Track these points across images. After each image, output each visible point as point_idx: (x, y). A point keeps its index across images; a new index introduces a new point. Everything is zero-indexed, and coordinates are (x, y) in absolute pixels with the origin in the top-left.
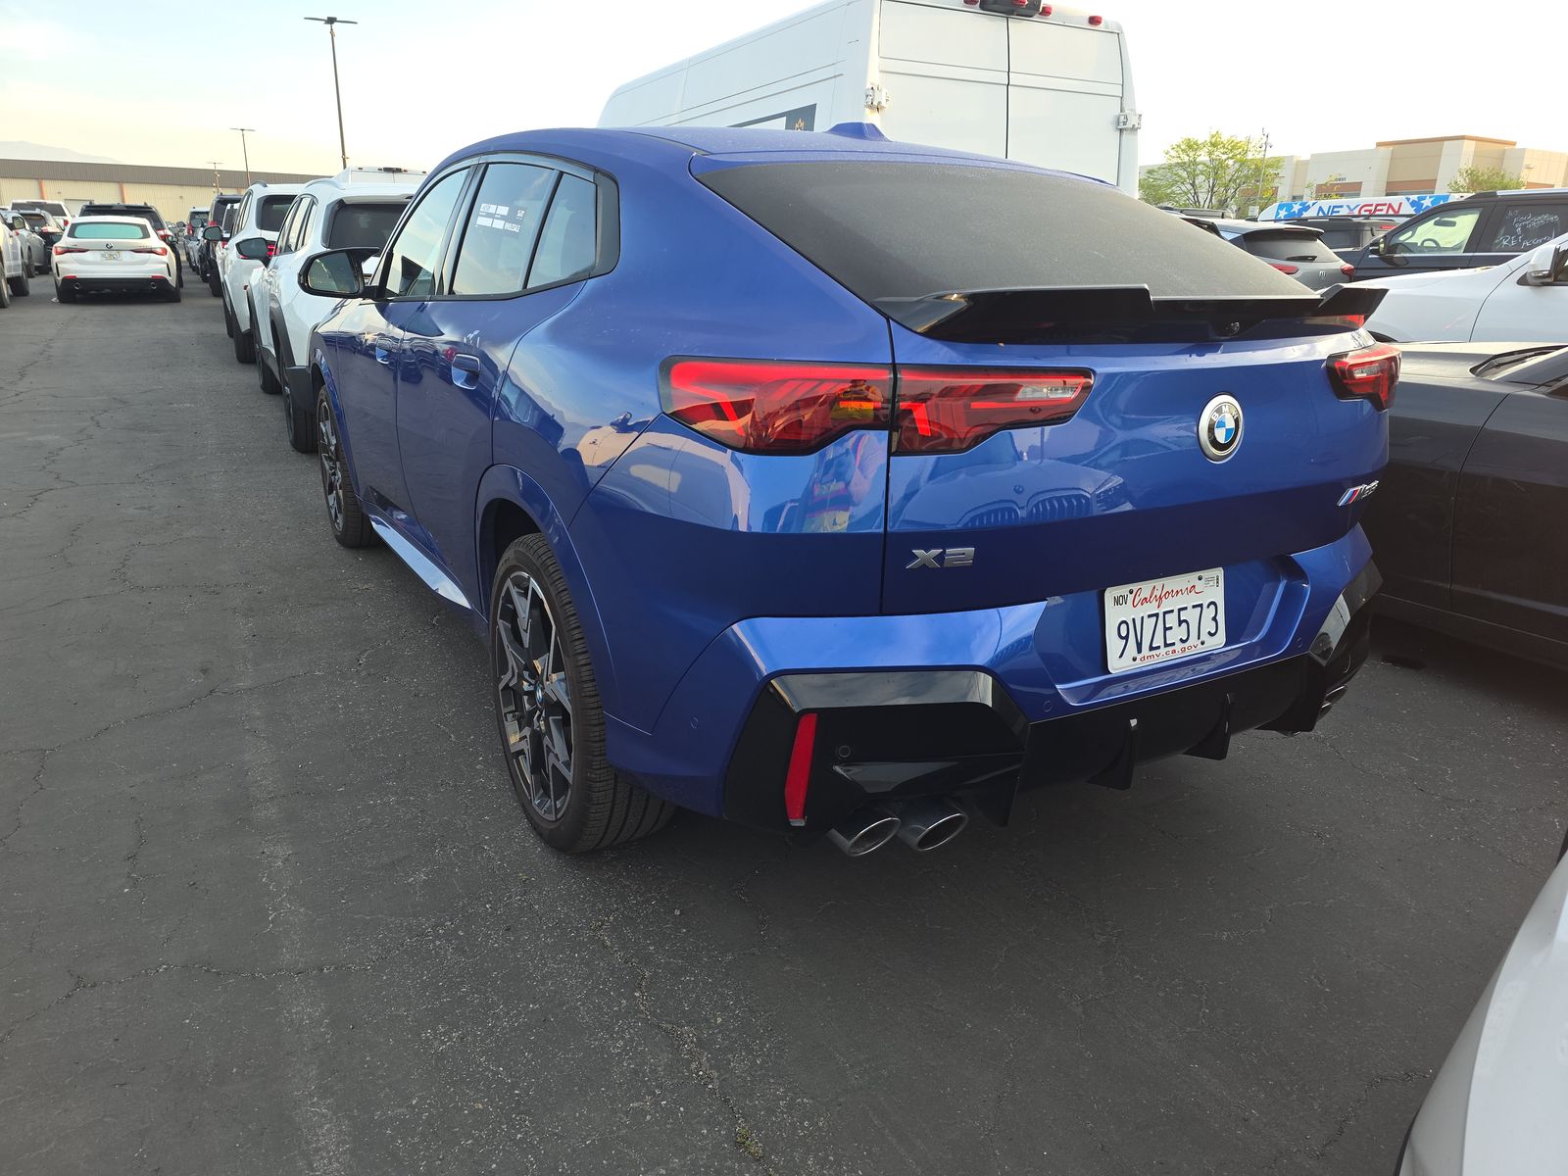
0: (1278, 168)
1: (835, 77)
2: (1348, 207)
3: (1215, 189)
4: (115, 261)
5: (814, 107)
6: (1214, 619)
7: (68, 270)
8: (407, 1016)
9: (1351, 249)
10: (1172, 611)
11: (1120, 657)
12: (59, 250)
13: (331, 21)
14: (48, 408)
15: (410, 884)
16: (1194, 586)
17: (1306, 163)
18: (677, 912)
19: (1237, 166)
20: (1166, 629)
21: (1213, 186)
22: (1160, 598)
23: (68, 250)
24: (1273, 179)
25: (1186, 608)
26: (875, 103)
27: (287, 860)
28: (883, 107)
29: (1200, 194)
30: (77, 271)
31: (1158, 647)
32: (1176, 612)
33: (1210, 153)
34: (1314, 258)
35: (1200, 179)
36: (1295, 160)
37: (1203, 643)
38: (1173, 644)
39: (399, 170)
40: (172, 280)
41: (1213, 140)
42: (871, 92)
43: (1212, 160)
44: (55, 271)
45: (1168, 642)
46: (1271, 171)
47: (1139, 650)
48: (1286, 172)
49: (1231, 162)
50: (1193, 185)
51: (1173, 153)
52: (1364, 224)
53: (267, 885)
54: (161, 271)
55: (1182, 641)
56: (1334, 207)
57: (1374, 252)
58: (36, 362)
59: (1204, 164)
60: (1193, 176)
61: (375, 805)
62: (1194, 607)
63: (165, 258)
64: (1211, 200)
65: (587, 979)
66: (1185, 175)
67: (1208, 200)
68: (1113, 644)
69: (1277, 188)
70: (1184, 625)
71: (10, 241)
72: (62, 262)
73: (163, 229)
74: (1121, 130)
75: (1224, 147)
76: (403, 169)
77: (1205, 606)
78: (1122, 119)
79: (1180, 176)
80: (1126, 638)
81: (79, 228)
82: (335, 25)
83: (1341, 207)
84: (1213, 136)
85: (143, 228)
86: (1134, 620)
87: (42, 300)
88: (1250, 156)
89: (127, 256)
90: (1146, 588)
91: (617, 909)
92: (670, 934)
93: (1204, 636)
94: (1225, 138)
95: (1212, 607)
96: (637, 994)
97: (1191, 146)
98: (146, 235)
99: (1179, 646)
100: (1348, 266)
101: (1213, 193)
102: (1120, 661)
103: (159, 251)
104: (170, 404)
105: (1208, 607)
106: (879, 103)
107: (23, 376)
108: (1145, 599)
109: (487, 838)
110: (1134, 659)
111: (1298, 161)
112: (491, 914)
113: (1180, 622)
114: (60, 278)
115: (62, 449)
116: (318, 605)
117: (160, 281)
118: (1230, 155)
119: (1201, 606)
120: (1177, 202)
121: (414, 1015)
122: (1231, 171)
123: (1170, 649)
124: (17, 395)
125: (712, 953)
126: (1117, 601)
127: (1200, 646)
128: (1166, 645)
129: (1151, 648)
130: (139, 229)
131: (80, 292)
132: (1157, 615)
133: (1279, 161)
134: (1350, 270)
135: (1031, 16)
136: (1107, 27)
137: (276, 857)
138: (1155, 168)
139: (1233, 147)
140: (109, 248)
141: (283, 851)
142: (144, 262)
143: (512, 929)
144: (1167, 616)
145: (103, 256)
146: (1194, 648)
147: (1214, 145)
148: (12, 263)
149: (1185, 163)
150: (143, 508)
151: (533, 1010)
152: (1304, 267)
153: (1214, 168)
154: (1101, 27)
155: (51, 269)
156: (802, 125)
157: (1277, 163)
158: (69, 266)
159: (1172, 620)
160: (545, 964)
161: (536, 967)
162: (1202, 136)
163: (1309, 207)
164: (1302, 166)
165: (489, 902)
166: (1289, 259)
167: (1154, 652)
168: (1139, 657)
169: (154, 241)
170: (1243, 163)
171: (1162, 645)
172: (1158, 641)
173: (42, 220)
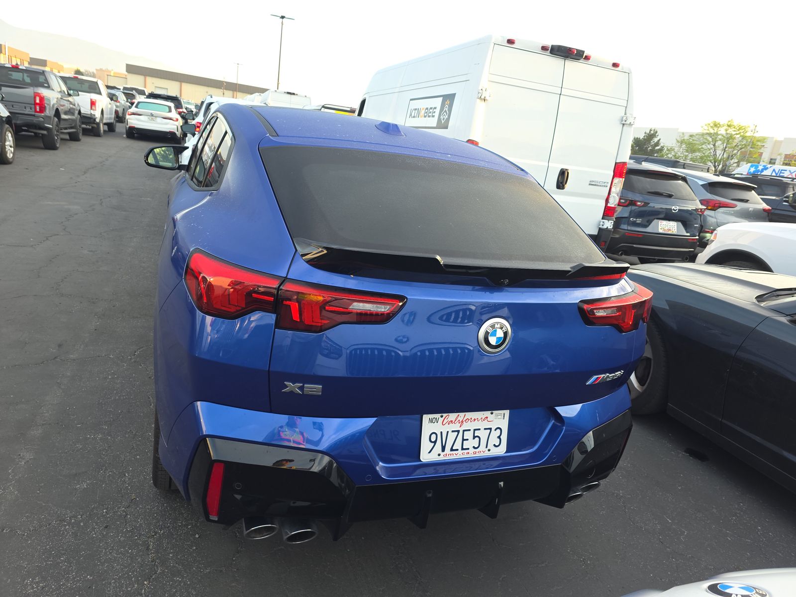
0: (763, 142)
1: (466, 81)
2: (790, 171)
3: (726, 149)
4: (153, 122)
5: (455, 94)
6: (499, 437)
7: (132, 123)
8: (26, 568)
9: (774, 198)
10: (470, 430)
11: (430, 452)
12: (130, 113)
13: (283, 17)
14: (85, 192)
15: (76, 489)
16: (487, 418)
17: (781, 142)
18: (197, 536)
19: (740, 139)
20: (463, 440)
21: (726, 148)
22: (462, 422)
23: (133, 114)
24: (761, 148)
25: (479, 429)
26: (483, 97)
27: (28, 461)
28: (487, 100)
29: (717, 151)
30: (135, 124)
31: (457, 450)
32: (472, 431)
33: (726, 130)
34: (747, 201)
35: (718, 143)
36: (775, 139)
37: (489, 450)
38: (468, 449)
39: (294, 94)
40: (179, 134)
41: (729, 124)
42: (481, 91)
43: (727, 134)
44: (126, 122)
45: (464, 447)
46: (759, 144)
47: (443, 449)
48: (769, 145)
49: (738, 136)
50: (714, 145)
51: (706, 128)
52: (789, 184)
53: (10, 474)
54: (173, 129)
55: (474, 447)
56: (782, 170)
57: (785, 201)
58: (96, 167)
59: (723, 135)
60: (715, 141)
61: (89, 438)
62: (485, 429)
63: (176, 123)
64: (723, 154)
65: (126, 567)
66: (710, 139)
67: (722, 154)
68: (425, 445)
69: (762, 153)
70: (477, 439)
71: (110, 106)
72: (130, 119)
73: (182, 108)
74: (623, 124)
75: (734, 128)
76: (296, 93)
77: (493, 430)
78: (624, 118)
79: (708, 140)
80: (435, 442)
81: (140, 104)
82: (284, 19)
83: (786, 170)
84: (729, 121)
85: (170, 108)
86: (441, 433)
87: (120, 135)
88: (747, 134)
89: (159, 120)
90: (452, 416)
91: (169, 527)
92: (186, 549)
93: (490, 446)
94: (735, 123)
95: (498, 431)
96: (145, 583)
97: (716, 125)
98: (170, 111)
99: (472, 450)
100: (768, 207)
101: (725, 151)
102: (428, 454)
103: (175, 119)
104: (141, 197)
105: (495, 430)
106: (485, 97)
107: (85, 173)
108: (452, 421)
109: (131, 469)
110: (439, 455)
111: (776, 140)
112: (104, 516)
113: (474, 437)
114: (128, 126)
115: (77, 214)
116: (137, 317)
117: (172, 134)
118: (738, 132)
119: (490, 429)
120: (703, 153)
121: (29, 568)
122: (736, 141)
123: (466, 451)
124: (76, 183)
125: (200, 566)
126: (431, 421)
127: (487, 451)
128: (463, 449)
129: (452, 450)
130: (167, 108)
131: (136, 134)
132: (458, 431)
133: (764, 139)
134: (769, 210)
135: (579, 60)
136: (623, 69)
137: (23, 459)
138: (694, 135)
139: (740, 129)
140: (152, 115)
141: (28, 456)
142: (167, 124)
143: (108, 527)
144: (465, 432)
145: (149, 118)
146: (483, 452)
147: (729, 126)
148: (109, 116)
149: (711, 133)
150: (91, 251)
151: (88, 579)
152: (740, 205)
153: (727, 138)
154: (619, 69)
155: (125, 122)
156: (449, 103)
157: (763, 140)
158: (134, 121)
159: (469, 435)
160: (111, 553)
161: (106, 553)
162: (723, 121)
163: (767, 168)
164: (778, 144)
165: (107, 509)
166: (732, 200)
167: (454, 452)
168: (442, 454)
169: (174, 114)
170: (744, 137)
171: (460, 448)
172: (458, 446)
173: (133, 97)
